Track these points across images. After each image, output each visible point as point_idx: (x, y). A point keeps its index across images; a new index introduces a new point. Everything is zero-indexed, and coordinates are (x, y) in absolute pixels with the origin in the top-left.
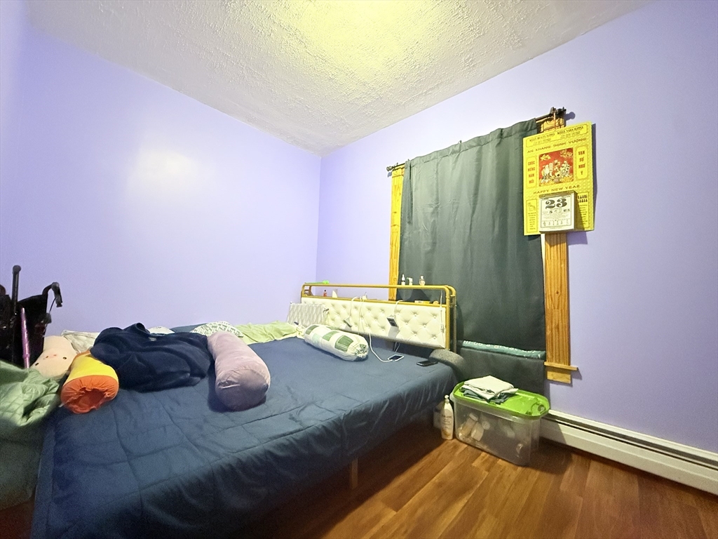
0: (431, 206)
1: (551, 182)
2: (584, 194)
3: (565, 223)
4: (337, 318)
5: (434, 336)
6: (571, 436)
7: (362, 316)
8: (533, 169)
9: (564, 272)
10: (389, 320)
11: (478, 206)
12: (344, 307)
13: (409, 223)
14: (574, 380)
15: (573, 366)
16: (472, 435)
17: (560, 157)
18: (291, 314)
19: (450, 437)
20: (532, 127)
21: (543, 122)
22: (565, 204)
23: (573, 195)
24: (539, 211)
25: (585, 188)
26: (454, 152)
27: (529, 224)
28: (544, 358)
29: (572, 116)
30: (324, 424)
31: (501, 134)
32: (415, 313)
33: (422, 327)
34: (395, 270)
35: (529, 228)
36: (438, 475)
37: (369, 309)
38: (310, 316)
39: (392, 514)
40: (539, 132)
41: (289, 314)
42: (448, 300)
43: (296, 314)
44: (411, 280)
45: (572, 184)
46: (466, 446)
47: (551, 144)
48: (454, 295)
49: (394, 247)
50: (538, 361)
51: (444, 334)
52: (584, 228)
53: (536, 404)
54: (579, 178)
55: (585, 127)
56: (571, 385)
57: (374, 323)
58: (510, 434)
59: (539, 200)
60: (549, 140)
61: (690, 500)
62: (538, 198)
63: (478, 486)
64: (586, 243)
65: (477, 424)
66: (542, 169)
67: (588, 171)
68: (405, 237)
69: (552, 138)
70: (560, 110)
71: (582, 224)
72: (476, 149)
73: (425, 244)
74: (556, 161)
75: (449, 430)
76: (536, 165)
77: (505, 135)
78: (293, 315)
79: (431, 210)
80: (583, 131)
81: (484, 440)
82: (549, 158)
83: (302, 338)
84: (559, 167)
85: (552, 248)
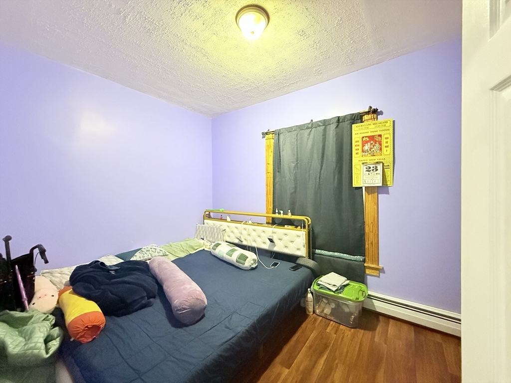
0: (293, 162)
1: (369, 155)
2: (388, 164)
3: (377, 182)
4: (231, 235)
5: (298, 249)
6: (380, 307)
7: (249, 235)
8: (358, 145)
9: (376, 210)
10: (269, 239)
11: (324, 165)
12: (237, 228)
13: (278, 172)
14: (381, 274)
15: (381, 266)
16: (325, 312)
17: (373, 139)
18: (198, 232)
19: (312, 313)
20: (357, 118)
21: (364, 115)
22: (377, 170)
23: (381, 164)
24: (362, 172)
25: (388, 160)
26: (308, 128)
27: (355, 180)
28: (364, 261)
29: (381, 113)
30: (247, 328)
31: (339, 120)
32: (285, 234)
33: (291, 243)
34: (270, 203)
35: (356, 182)
36: (308, 341)
37: (254, 230)
38: (212, 234)
39: (287, 371)
40: (362, 122)
41: (196, 232)
42: (307, 227)
43: (201, 232)
44: (282, 212)
45: (381, 157)
46: (321, 318)
47: (369, 131)
48: (310, 223)
49: (269, 187)
50: (361, 263)
51: (305, 248)
52: (387, 185)
53: (360, 290)
54: (385, 154)
55: (389, 122)
56: (379, 277)
57: (258, 239)
58: (347, 310)
59: (362, 166)
60: (368, 128)
61: (438, 338)
62: (361, 164)
63: (332, 345)
64: (388, 194)
65: (327, 305)
66: (363, 146)
67: (390, 149)
68: (276, 182)
69: (370, 127)
70: (374, 109)
71: (387, 182)
72: (323, 128)
73: (289, 186)
74: (372, 142)
75: (311, 309)
76: (360, 143)
77: (341, 121)
78: (199, 233)
79: (293, 165)
80: (388, 124)
81: (331, 314)
82: (368, 139)
83: (208, 250)
84: (374, 146)
85: (369, 196)
